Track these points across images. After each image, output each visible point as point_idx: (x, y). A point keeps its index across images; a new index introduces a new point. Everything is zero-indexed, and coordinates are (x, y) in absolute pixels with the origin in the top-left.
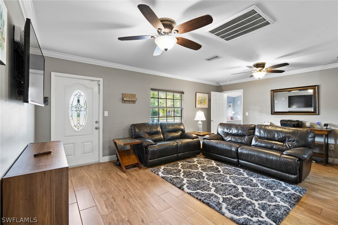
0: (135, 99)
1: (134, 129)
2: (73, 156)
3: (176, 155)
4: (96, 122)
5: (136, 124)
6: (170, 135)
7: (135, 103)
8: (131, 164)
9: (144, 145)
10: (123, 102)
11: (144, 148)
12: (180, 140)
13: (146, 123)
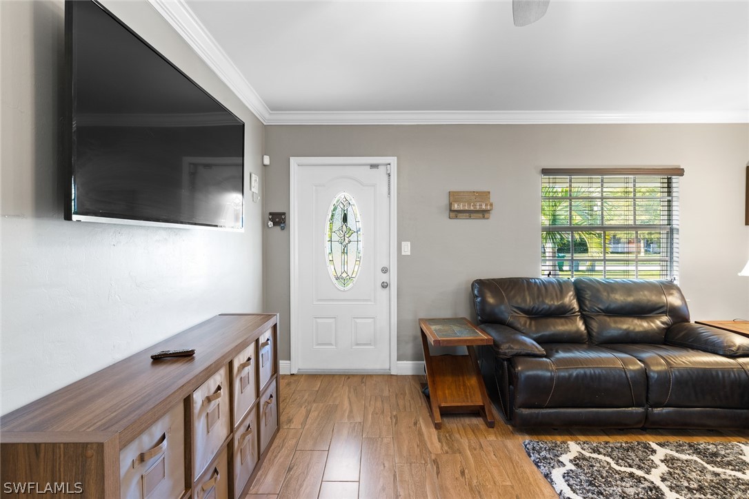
0: (486, 205)
1: (482, 294)
2: (334, 347)
3: (640, 410)
4: (385, 270)
5: (488, 280)
6: (613, 325)
7: (488, 219)
8: (459, 404)
9: (505, 354)
10: (453, 214)
11: (505, 363)
12: (663, 353)
13: (522, 279)
